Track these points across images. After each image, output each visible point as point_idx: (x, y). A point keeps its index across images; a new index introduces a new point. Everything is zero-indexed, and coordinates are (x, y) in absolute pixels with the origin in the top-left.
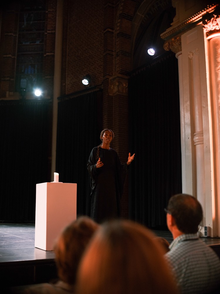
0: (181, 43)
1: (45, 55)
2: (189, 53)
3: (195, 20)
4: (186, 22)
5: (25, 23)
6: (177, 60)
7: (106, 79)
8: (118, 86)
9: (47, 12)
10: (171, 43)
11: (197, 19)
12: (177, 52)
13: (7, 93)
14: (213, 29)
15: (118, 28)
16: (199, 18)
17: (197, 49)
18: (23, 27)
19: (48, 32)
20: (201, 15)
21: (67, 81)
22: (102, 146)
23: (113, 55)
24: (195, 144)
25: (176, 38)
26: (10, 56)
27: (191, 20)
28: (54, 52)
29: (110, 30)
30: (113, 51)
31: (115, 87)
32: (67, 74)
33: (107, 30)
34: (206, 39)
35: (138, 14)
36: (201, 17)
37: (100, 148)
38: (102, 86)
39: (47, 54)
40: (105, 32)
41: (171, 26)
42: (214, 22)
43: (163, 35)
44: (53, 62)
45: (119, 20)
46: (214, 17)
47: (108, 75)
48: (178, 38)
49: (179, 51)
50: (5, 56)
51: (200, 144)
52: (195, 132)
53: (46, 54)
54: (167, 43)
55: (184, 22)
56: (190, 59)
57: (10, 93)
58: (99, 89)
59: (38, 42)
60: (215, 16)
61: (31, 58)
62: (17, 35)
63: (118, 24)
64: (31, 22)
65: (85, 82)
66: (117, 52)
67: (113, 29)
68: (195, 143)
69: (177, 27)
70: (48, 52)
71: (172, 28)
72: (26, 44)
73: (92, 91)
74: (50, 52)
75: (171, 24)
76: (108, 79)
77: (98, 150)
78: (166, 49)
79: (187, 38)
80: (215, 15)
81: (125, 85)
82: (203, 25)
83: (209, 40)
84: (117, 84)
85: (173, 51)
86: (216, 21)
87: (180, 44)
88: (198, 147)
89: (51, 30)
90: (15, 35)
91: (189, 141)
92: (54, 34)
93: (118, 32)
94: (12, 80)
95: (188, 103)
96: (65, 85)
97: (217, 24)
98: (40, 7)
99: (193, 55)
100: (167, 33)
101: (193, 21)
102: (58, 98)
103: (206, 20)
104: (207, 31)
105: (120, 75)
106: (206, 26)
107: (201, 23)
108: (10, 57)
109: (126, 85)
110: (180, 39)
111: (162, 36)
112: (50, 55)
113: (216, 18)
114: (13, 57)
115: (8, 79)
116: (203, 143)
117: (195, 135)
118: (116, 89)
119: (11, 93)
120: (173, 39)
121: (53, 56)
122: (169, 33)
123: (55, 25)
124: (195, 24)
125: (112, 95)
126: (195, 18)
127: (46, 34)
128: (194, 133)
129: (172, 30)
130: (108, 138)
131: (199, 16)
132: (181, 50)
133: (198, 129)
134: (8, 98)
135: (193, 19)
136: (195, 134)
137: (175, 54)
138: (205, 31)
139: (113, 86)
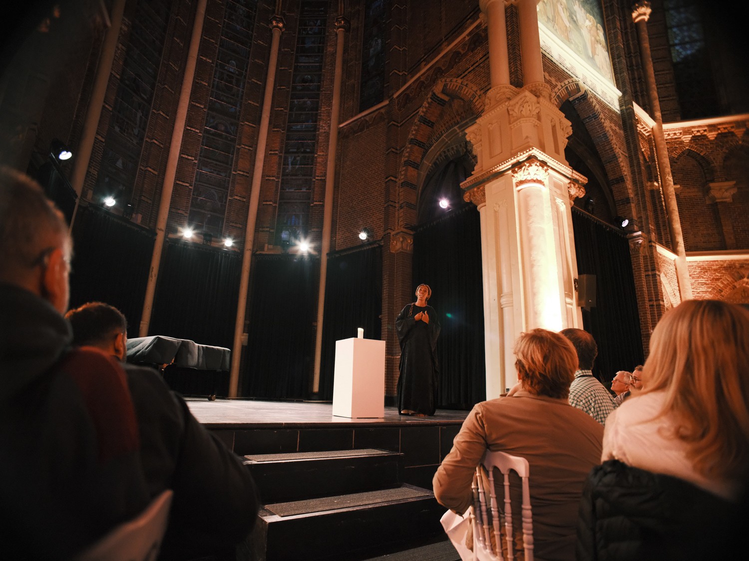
0: (484, 193)
1: (312, 205)
2: (495, 205)
3: (503, 168)
4: (492, 170)
5: (290, 167)
6: (478, 214)
7: (388, 233)
8: (402, 242)
9: (316, 156)
10: (472, 194)
11: (505, 167)
12: (479, 204)
13: (266, 245)
14: (523, 179)
15: (402, 177)
16: (507, 166)
17: (505, 200)
18: (287, 171)
19: (317, 178)
20: (510, 163)
21: (337, 235)
22: (417, 304)
23: (396, 207)
24: (502, 307)
25: (479, 188)
26: (271, 203)
27: (498, 169)
28: (324, 202)
29: (393, 179)
30: (396, 203)
31: (398, 244)
32: (338, 227)
33: (389, 178)
34: (515, 189)
35: (425, 162)
36: (510, 165)
37: (414, 305)
38: (382, 241)
39: (315, 203)
40: (387, 180)
41: (472, 175)
42: (525, 171)
43: (464, 184)
44: (322, 212)
45: (404, 168)
46: (525, 166)
47: (390, 229)
48: (481, 188)
49: (482, 202)
50: (265, 203)
51: (509, 306)
52: (502, 294)
53: (313, 203)
54: (468, 194)
55: (489, 170)
56: (496, 212)
57: (269, 246)
58: (378, 245)
59: (304, 190)
60: (528, 165)
61: (296, 207)
62: (280, 180)
63: (403, 173)
64: (297, 166)
65: (363, 236)
66: (401, 204)
67: (396, 178)
68: (502, 305)
69: (481, 176)
70: (316, 201)
71: (473, 178)
72: (290, 190)
73: (370, 247)
74: (319, 201)
75: (472, 173)
76: (390, 233)
77: (412, 307)
78: (466, 200)
79: (491, 188)
80: (527, 163)
81: (409, 241)
82: (513, 174)
83: (519, 191)
84: (401, 239)
85: (475, 202)
86: (527, 170)
87: (483, 195)
88: (506, 311)
89: (321, 176)
90: (277, 180)
91: (495, 304)
92: (324, 181)
93: (402, 181)
94: (272, 231)
95: (494, 260)
96: (336, 239)
97: (529, 174)
98: (308, 150)
99: (499, 207)
100: (468, 182)
101: (500, 169)
102: (327, 254)
103: (516, 169)
104: (517, 181)
105: (404, 230)
106: (516, 175)
107: (510, 172)
108: (271, 205)
109: (411, 241)
110: (484, 190)
111: (462, 186)
112: (318, 205)
113: (529, 167)
114: (274, 205)
115: (268, 229)
116: (513, 306)
117: (502, 297)
118: (399, 246)
119: (271, 247)
120: (475, 189)
121: (323, 206)
122: (470, 182)
123: (326, 170)
124: (501, 174)
125: (394, 252)
126: (503, 166)
127: (314, 180)
128: (500, 294)
129: (474, 179)
130: (423, 293)
131: (507, 164)
132: (485, 202)
133: (506, 289)
134: (266, 252)
135: (501, 167)
136: (502, 295)
137: (477, 207)
138: (514, 181)
139: (395, 242)
